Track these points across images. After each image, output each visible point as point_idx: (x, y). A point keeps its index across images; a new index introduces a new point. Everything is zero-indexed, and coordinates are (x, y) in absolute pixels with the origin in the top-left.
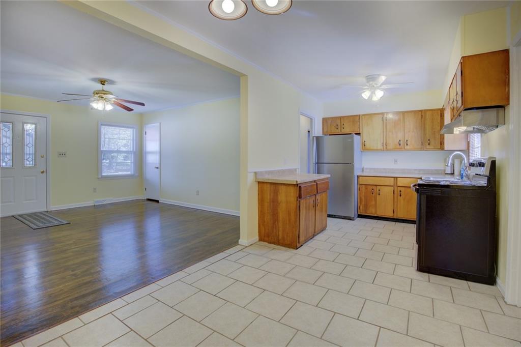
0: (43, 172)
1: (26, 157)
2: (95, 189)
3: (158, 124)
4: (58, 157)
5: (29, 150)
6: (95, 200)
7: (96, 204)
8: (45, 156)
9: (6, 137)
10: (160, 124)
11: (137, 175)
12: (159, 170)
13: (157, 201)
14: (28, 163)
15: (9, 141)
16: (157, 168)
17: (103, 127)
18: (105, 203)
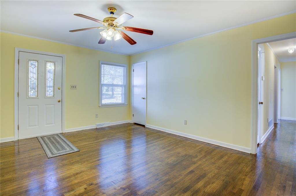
0: (59, 101)
1: (48, 89)
2: (97, 115)
3: (146, 62)
4: (71, 89)
5: (50, 83)
6: (97, 124)
7: (97, 127)
8: (61, 88)
9: (33, 73)
10: (147, 62)
11: (126, 104)
12: (145, 100)
13: (144, 126)
14: (48, 93)
15: (35, 76)
16: (144, 99)
17: (102, 65)
18: (104, 126)
